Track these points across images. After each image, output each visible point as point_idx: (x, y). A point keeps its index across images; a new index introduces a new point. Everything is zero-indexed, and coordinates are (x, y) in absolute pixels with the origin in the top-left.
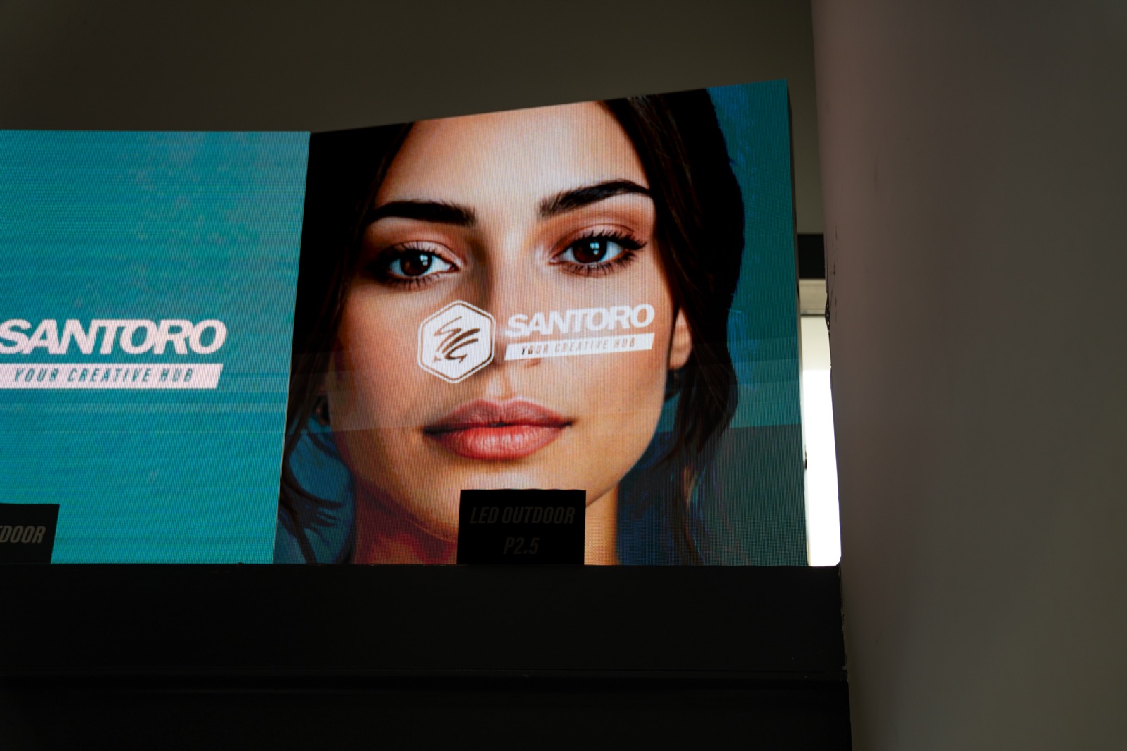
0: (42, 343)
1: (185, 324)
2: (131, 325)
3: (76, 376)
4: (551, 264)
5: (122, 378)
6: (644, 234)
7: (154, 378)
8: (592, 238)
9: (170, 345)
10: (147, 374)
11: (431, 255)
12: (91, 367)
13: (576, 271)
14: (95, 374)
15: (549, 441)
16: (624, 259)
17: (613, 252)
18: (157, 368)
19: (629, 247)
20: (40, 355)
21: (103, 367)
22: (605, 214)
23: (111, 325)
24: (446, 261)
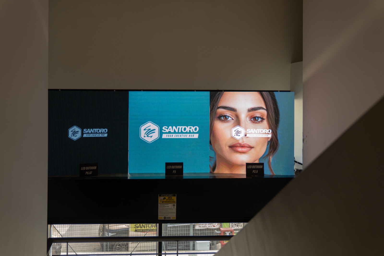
0: (170, 130)
1: (192, 127)
2: (183, 127)
3: (176, 136)
4: (249, 121)
5: (183, 136)
6: (265, 117)
7: (188, 136)
8: (256, 117)
9: (190, 131)
10: (187, 136)
11: (228, 116)
12: (178, 134)
13: (254, 122)
14: (179, 136)
15: (250, 150)
16: (262, 121)
17: (260, 120)
18: (188, 135)
19: (263, 119)
20: (170, 132)
21: (180, 134)
22: (259, 113)
23: (180, 127)
24: (231, 118)
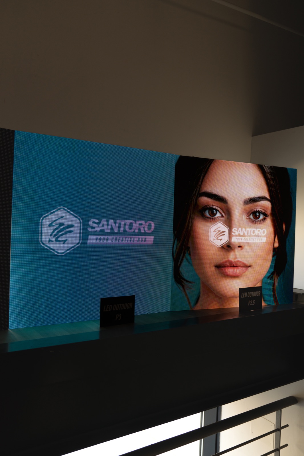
1: (143, 222)
2: (128, 222)
5: (127, 241)
6: (268, 213)
7: (136, 241)
10: (134, 239)
11: (216, 210)
12: (118, 237)
14: (119, 239)
15: (245, 271)
16: (264, 219)
19: (265, 216)
21: (121, 237)
23: (123, 222)
24: (220, 213)
